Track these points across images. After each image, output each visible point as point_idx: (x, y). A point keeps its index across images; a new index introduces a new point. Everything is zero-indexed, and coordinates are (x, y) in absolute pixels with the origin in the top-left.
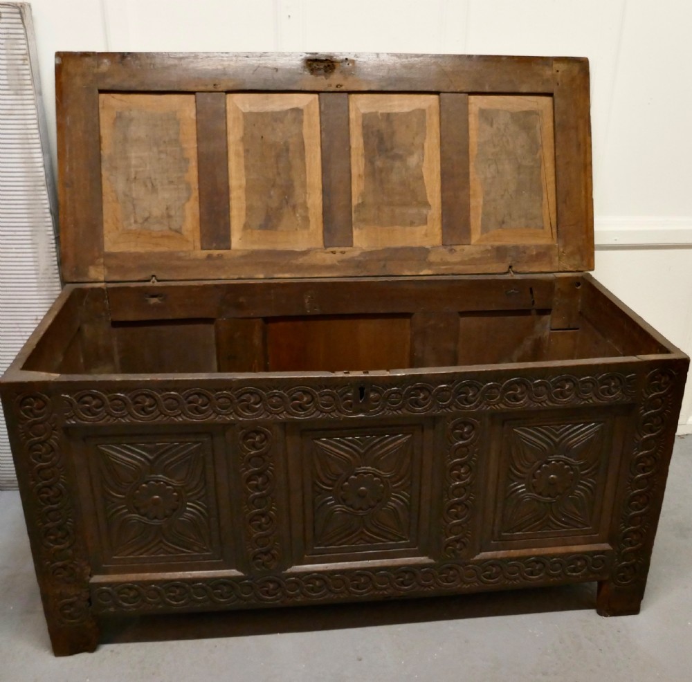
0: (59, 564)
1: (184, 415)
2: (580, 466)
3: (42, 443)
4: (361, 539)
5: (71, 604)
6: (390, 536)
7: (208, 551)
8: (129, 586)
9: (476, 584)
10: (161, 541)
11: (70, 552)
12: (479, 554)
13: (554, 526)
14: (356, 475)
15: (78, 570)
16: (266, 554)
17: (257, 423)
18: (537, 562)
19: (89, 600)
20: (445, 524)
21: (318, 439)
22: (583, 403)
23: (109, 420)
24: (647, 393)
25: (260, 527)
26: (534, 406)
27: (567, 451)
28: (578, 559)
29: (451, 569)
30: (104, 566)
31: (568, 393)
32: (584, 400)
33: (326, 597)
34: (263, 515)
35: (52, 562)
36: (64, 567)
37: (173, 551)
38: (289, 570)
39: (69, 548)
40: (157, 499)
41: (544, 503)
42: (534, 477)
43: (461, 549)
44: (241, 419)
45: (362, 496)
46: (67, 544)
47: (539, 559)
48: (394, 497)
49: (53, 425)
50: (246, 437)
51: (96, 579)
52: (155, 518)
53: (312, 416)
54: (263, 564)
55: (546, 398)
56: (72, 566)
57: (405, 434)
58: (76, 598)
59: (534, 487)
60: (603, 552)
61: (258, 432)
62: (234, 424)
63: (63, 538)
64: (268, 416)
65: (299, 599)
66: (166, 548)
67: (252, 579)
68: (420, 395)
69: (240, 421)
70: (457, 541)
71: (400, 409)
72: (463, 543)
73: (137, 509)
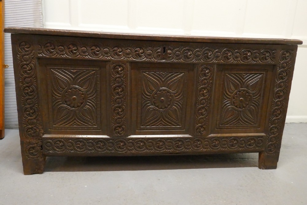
0: (30, 126)
1: (89, 56)
2: (253, 94)
3: (27, 65)
4: (161, 123)
5: (33, 148)
6: (173, 123)
7: (95, 125)
8: (60, 140)
9: (209, 149)
10: (75, 119)
11: (35, 121)
12: (210, 135)
13: (242, 123)
14: (160, 91)
15: (38, 130)
16: (120, 127)
17: (120, 61)
18: (235, 140)
19: (41, 146)
20: (197, 118)
21: (145, 72)
22: (255, 63)
23: (57, 56)
24: (281, 61)
25: (118, 113)
26: (235, 62)
27: (247, 86)
28: (252, 139)
29: (198, 140)
30: (49, 130)
31: (249, 57)
32: (255, 61)
33: (145, 151)
34: (120, 107)
35: (27, 125)
36: (32, 128)
37: (80, 124)
38: (129, 137)
39: (35, 118)
40: (75, 98)
41: (238, 111)
42: (234, 98)
43: (203, 131)
44: (113, 59)
45: (162, 101)
46: (34, 117)
47: (235, 138)
48: (176, 103)
49: (33, 56)
50: (114, 68)
51: (46, 136)
52: (73, 107)
53: (143, 60)
54: (119, 133)
55: (240, 59)
56: (35, 128)
57: (182, 73)
58: (36, 145)
59: (234, 103)
60: (262, 137)
61: (120, 66)
62: (110, 61)
63: (33, 113)
64: (125, 58)
65: (133, 152)
66: (77, 123)
67: (113, 140)
68: (188, 53)
69: (113, 60)
70: (202, 127)
71: (180, 59)
72: (204, 128)
73: (66, 102)
